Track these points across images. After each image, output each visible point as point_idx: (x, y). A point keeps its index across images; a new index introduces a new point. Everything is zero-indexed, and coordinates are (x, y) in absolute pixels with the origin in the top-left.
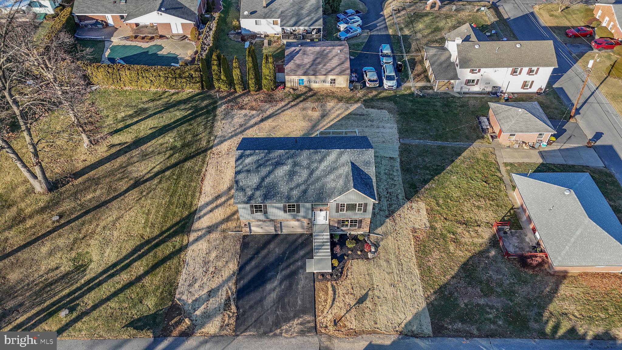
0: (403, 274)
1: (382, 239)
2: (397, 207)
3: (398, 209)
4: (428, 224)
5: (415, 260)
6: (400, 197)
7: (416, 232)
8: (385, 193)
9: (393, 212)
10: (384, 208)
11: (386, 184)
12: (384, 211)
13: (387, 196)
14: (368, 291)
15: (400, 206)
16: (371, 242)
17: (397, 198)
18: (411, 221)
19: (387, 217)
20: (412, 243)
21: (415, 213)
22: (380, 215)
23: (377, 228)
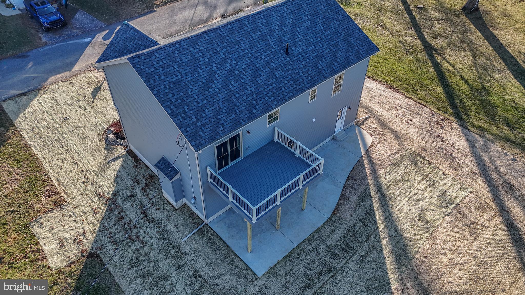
0: (56, 138)
1: (105, 158)
2: (106, 224)
3: (102, 222)
4: (36, 229)
5: (45, 164)
6: (109, 247)
7: (55, 202)
8: (142, 234)
9: (110, 210)
10: (128, 204)
11: (151, 254)
12: (125, 201)
13: (135, 231)
14: (94, 100)
15: (103, 229)
16: (119, 145)
17: (114, 242)
18: (70, 216)
19: (115, 194)
20: (56, 183)
21: (67, 235)
22: (127, 188)
23: (122, 166)
